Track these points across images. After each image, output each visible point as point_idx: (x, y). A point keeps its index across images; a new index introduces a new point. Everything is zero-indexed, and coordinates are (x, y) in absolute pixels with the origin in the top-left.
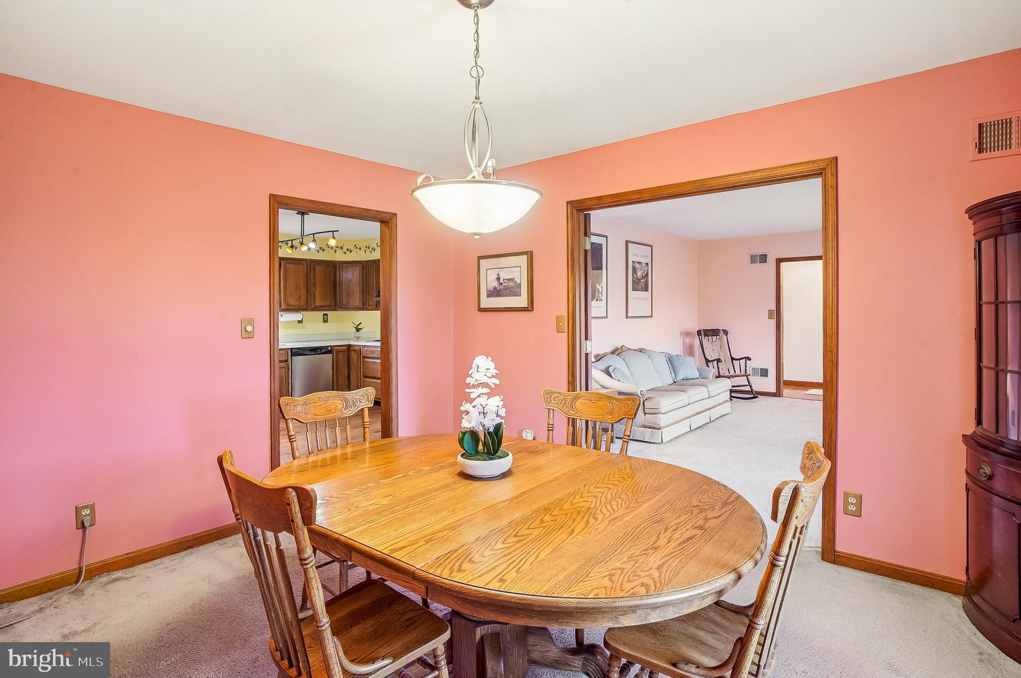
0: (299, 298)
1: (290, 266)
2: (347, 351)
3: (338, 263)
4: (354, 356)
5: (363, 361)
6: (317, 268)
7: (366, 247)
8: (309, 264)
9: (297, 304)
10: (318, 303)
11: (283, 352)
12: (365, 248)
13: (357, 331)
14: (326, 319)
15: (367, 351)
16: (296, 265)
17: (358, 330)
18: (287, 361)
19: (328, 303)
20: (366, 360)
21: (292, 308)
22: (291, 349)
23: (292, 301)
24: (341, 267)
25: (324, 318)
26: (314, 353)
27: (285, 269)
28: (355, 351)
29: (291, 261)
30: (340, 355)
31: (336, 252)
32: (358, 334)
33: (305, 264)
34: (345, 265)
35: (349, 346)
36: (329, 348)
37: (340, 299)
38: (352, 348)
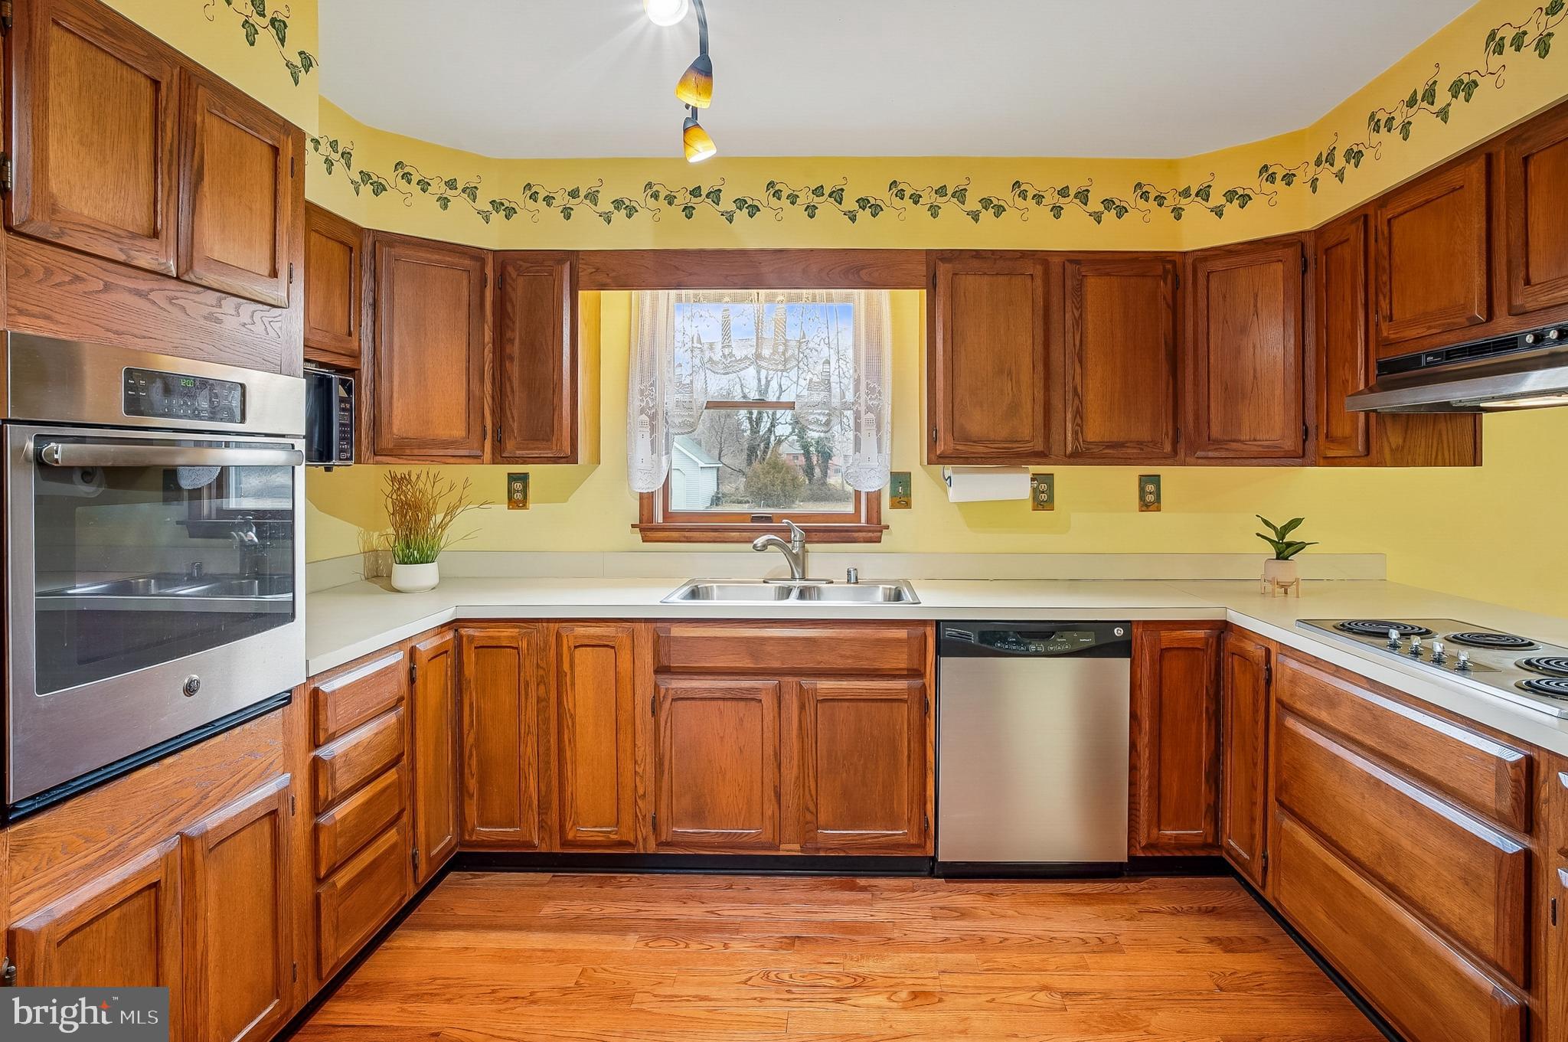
0: (1014, 408)
1: (972, 284)
2: (1211, 651)
3: (1189, 261)
4: (1242, 685)
5: (1280, 725)
6: (1094, 286)
7: (1318, 163)
8: (1056, 270)
9: (1003, 432)
10: (1096, 429)
11: (902, 633)
12: (1312, 169)
13: (1278, 558)
14: (1150, 498)
15: (1295, 678)
16: (1001, 278)
17: (1285, 550)
18: (916, 673)
19: (1143, 433)
20: (1291, 723)
21: (980, 449)
22: (938, 622)
23: (977, 422)
24: (1202, 281)
25: (1142, 490)
26: (1041, 648)
27: (953, 296)
28: (1244, 656)
29: (975, 264)
30: (1175, 669)
31: (1178, 217)
32: (1283, 571)
33: (1038, 271)
34: (1219, 265)
35: (1223, 629)
36: (1118, 632)
37: (1197, 418)
38: (1231, 640)
